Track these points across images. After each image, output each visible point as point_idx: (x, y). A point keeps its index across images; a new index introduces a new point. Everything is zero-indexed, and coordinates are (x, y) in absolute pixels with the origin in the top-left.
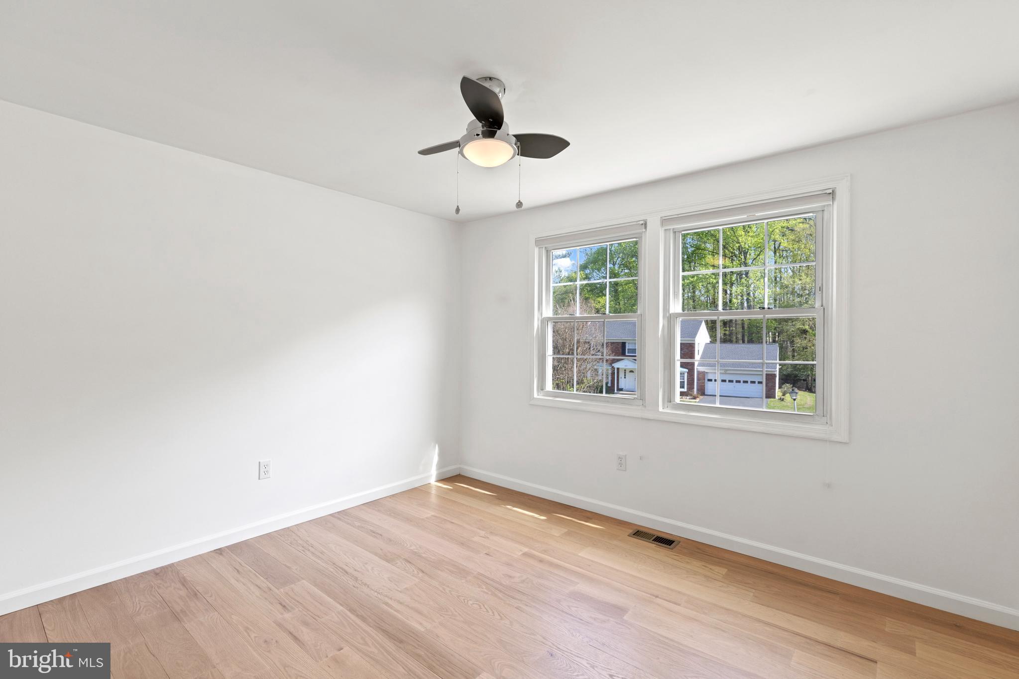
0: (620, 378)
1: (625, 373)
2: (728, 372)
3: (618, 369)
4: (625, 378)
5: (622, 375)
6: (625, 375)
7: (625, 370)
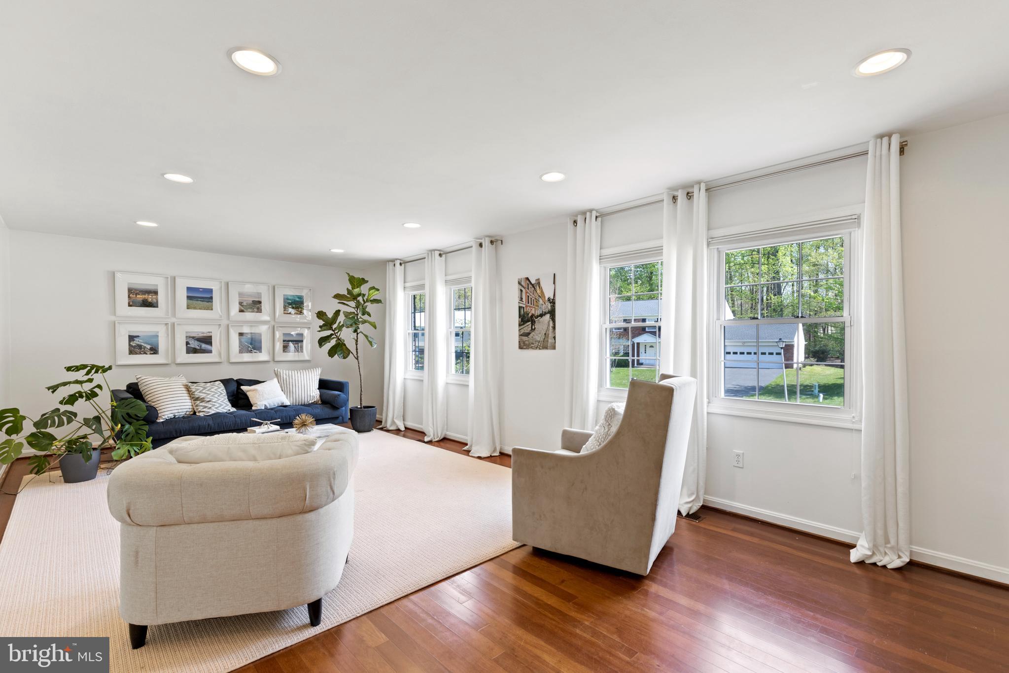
0: (640, 352)
1: (645, 348)
2: (746, 344)
3: (638, 344)
4: (645, 353)
5: (642, 350)
6: (645, 350)
7: (645, 346)
